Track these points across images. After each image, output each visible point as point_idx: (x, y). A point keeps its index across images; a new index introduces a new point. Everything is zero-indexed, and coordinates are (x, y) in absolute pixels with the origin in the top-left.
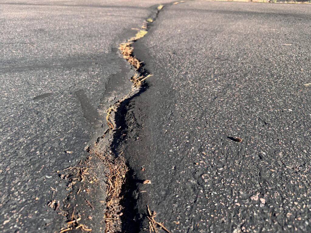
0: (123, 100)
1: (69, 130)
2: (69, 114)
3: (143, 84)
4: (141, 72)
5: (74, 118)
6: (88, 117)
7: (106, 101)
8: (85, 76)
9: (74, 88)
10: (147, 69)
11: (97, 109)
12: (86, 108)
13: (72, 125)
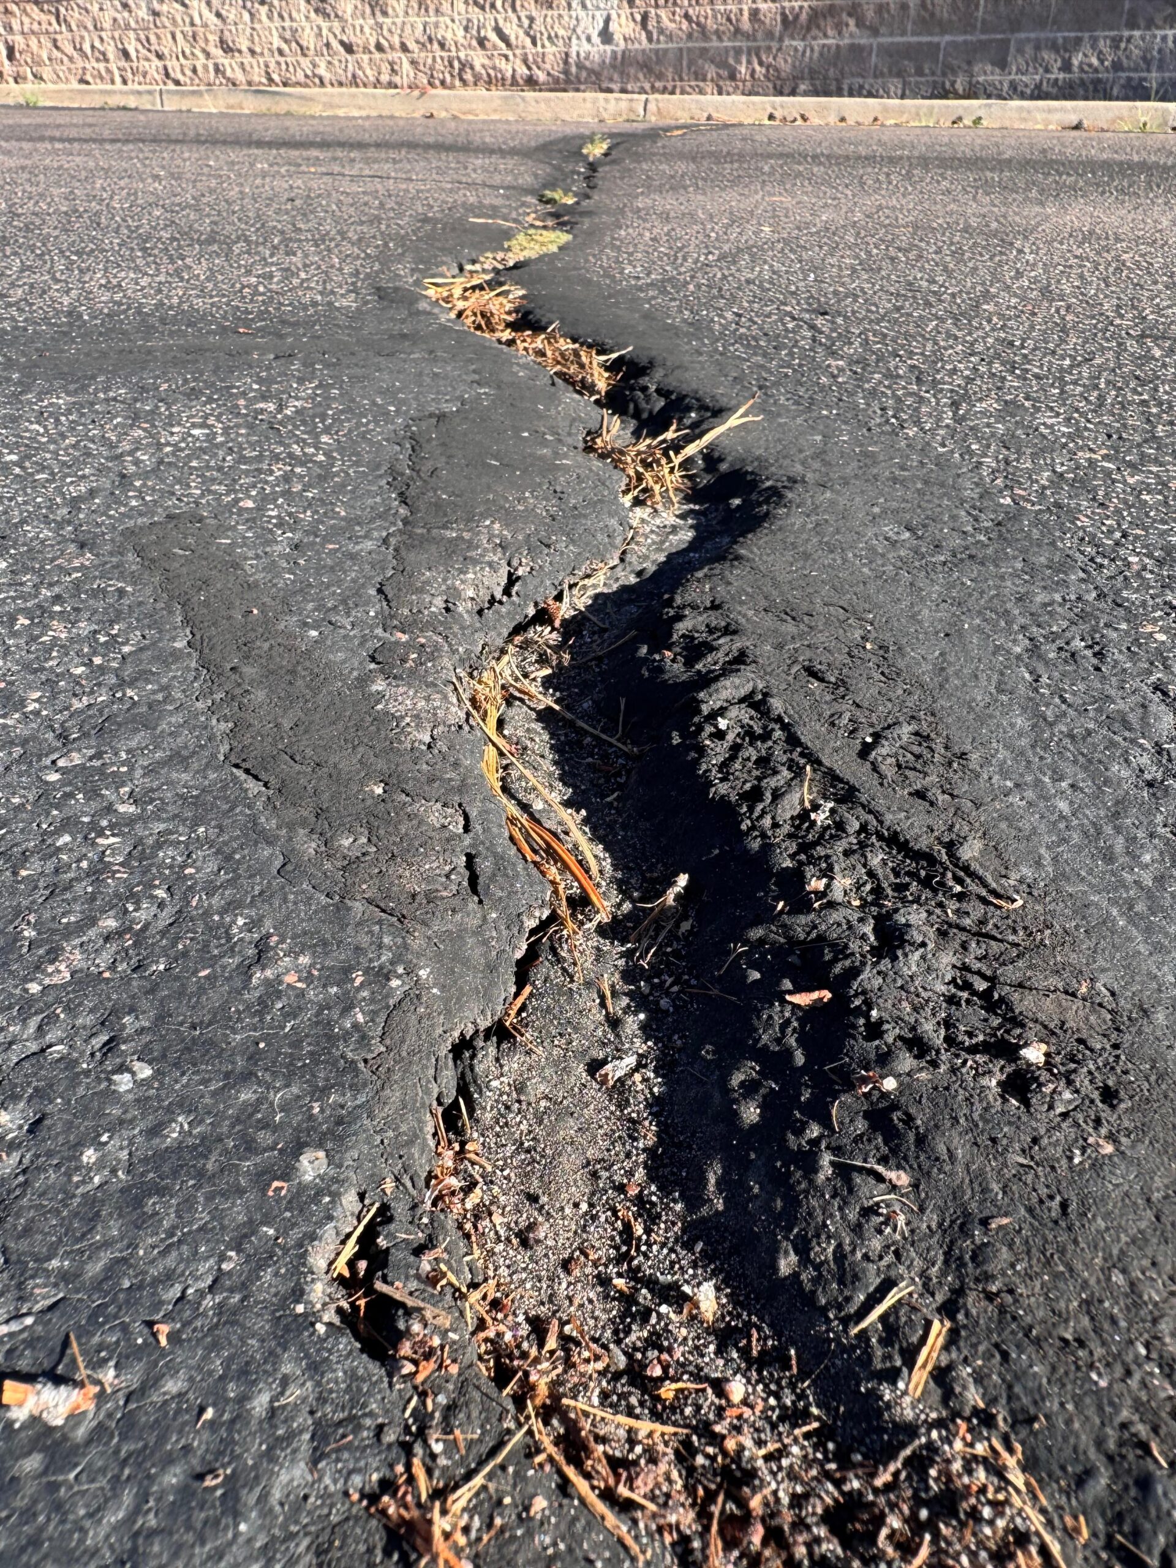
0: (582, 602)
1: (54, 954)
2: (63, 737)
3: (704, 480)
4: (637, 415)
5: (118, 781)
6: (285, 765)
7: (439, 602)
8: (203, 425)
9: (114, 499)
10: (685, 389)
11: (364, 681)
12: (248, 671)
13: (99, 870)
